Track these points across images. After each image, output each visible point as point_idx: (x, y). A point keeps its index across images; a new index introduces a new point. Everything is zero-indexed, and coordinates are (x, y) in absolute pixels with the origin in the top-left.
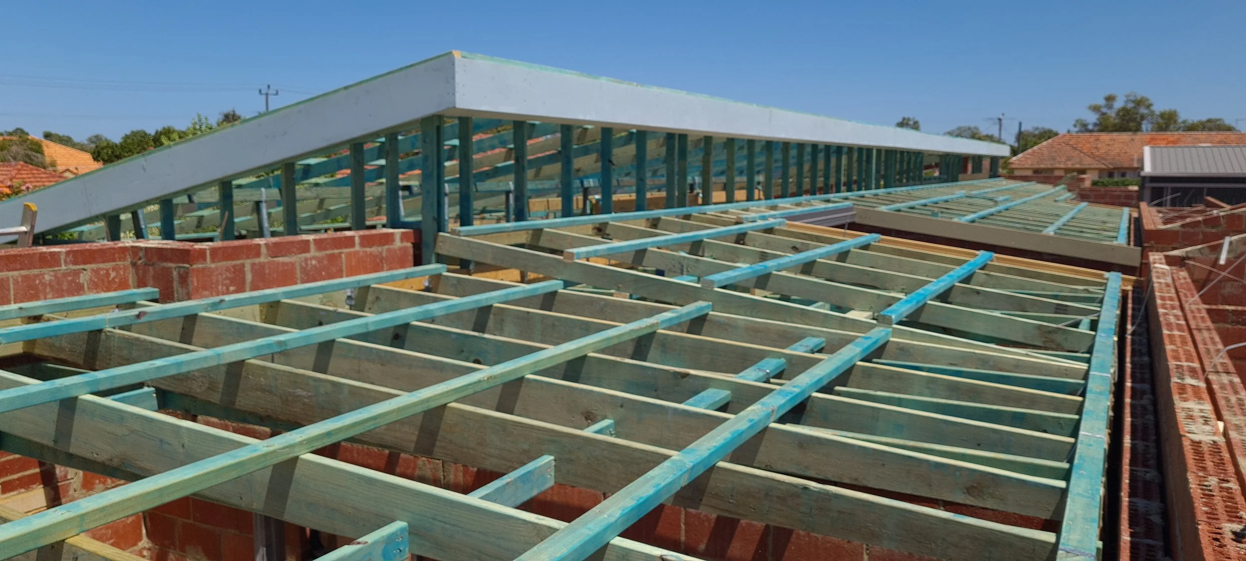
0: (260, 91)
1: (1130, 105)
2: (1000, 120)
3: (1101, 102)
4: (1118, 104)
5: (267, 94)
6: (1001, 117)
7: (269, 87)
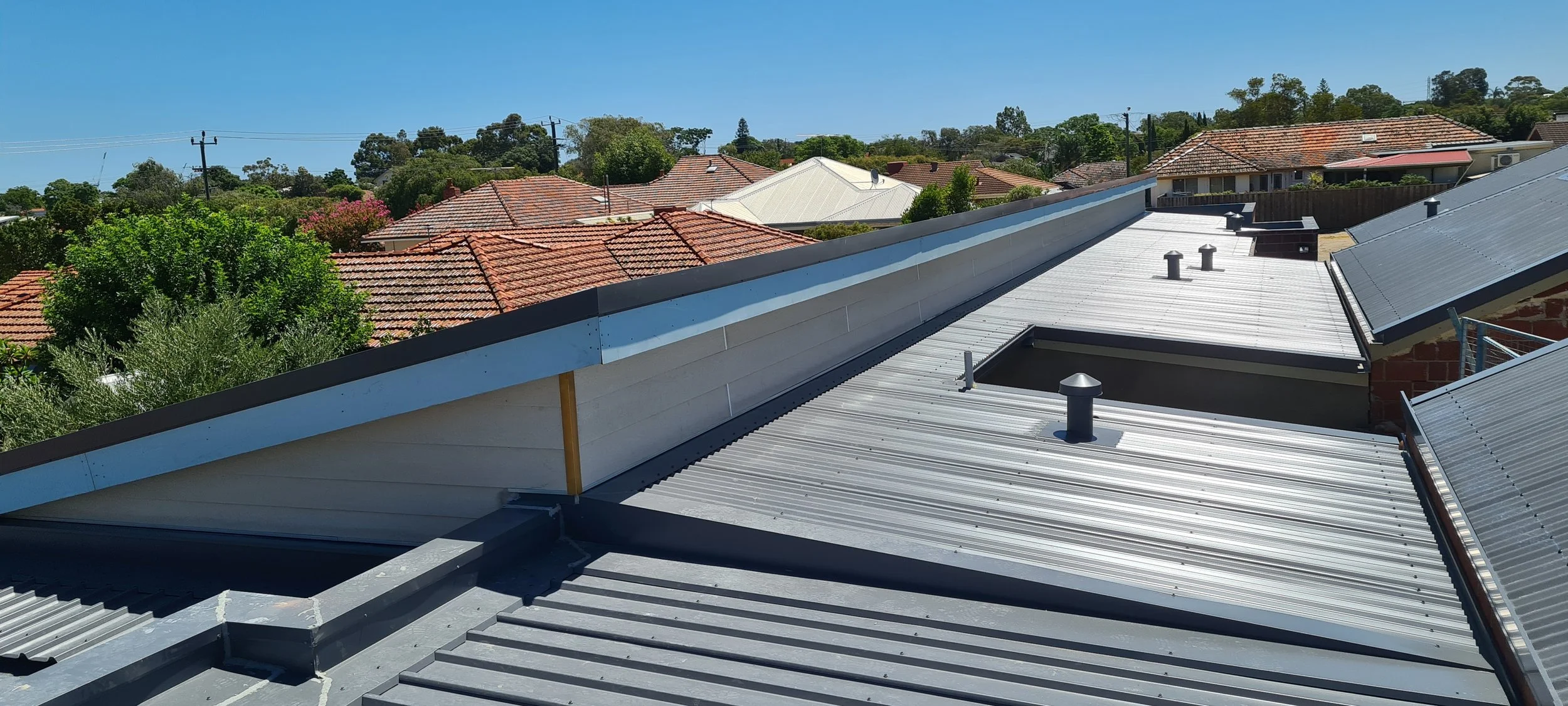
0: (192, 141)
1: (1279, 90)
2: (1126, 115)
3: (1245, 87)
4: (1265, 90)
5: (202, 144)
6: (1126, 112)
7: (203, 134)
